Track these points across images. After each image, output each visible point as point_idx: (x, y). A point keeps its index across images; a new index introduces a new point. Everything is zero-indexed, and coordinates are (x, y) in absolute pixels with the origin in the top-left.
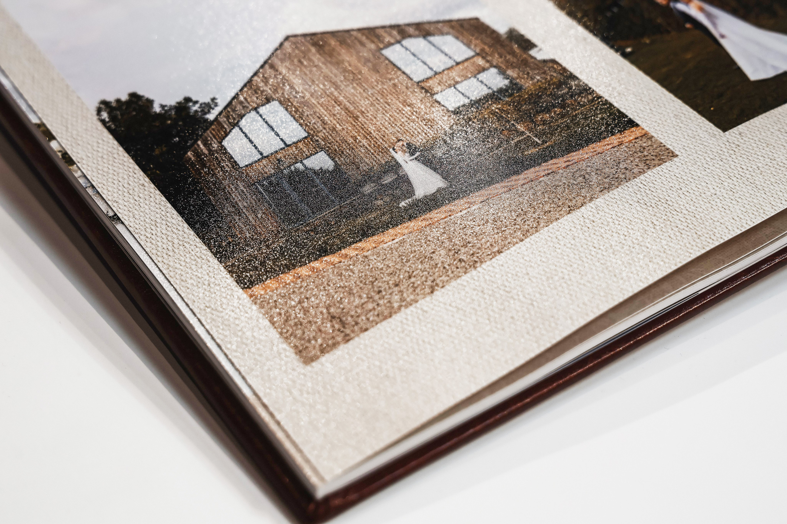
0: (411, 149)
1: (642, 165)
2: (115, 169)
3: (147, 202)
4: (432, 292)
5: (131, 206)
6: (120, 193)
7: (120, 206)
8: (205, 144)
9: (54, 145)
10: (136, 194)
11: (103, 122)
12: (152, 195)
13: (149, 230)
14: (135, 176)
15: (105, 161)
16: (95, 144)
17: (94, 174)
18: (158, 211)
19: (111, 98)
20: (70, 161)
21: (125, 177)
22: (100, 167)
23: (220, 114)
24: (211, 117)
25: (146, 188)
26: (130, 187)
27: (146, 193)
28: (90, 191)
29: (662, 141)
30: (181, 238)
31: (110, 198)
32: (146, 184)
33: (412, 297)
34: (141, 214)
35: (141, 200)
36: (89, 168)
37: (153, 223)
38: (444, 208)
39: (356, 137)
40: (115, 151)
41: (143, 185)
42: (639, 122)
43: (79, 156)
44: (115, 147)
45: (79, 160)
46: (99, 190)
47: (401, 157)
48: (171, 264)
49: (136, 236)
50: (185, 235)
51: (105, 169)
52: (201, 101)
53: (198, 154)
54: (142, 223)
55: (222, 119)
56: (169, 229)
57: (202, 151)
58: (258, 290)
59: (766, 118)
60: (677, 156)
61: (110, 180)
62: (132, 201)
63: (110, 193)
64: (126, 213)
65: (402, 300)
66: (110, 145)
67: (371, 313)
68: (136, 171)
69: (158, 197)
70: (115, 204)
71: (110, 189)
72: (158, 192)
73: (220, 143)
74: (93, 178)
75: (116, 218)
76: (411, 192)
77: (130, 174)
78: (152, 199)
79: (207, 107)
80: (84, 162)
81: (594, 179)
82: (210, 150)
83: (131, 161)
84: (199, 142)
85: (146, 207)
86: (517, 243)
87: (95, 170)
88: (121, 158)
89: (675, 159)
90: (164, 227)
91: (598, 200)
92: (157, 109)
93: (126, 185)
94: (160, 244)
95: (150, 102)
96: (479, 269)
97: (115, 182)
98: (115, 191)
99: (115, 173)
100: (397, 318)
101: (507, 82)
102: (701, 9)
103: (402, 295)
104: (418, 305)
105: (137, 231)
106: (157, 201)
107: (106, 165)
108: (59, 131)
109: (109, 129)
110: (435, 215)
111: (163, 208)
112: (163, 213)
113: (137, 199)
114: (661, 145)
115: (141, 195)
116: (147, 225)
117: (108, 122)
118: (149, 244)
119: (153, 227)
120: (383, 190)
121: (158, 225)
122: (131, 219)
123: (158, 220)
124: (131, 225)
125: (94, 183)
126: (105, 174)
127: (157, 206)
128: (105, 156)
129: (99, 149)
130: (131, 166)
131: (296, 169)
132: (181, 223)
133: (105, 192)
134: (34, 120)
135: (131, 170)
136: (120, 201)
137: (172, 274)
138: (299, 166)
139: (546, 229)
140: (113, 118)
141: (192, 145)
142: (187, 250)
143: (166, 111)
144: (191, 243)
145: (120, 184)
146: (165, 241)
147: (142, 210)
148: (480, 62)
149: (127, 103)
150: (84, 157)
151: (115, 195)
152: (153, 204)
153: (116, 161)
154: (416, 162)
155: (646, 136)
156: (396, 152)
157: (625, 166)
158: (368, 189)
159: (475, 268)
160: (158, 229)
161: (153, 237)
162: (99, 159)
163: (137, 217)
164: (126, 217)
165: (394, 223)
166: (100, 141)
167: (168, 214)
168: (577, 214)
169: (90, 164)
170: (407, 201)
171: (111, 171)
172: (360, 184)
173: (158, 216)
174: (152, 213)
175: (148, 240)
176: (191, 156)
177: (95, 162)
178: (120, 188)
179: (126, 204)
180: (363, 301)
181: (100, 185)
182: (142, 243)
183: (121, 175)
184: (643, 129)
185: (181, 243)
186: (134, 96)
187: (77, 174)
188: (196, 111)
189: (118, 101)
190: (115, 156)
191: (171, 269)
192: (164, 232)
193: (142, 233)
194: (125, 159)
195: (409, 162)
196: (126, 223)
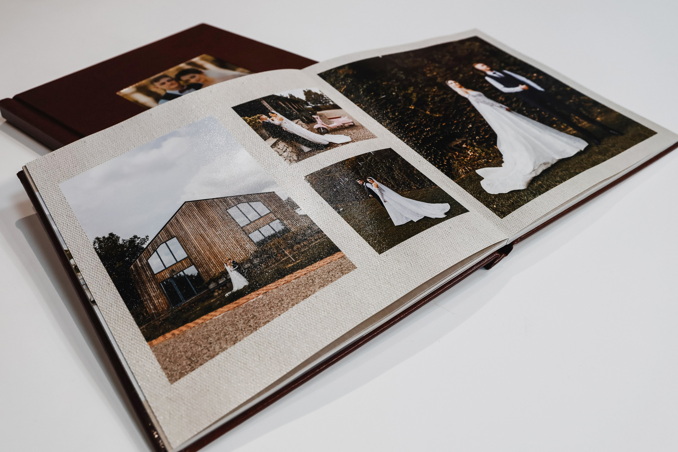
0: (234, 264)
1: (340, 273)
2: (97, 275)
3: (109, 293)
4: (235, 344)
5: (102, 295)
6: (98, 288)
7: (97, 295)
8: (140, 261)
9: (72, 261)
10: (105, 289)
11: (95, 249)
12: (112, 289)
13: (108, 309)
14: (106, 279)
15: (93, 270)
16: (90, 261)
17: (88, 278)
18: (114, 298)
19: (101, 236)
20: (78, 271)
21: (101, 279)
22: (91, 274)
23: (149, 244)
24: (144, 246)
25: (110, 286)
26: (103, 285)
27: (110, 288)
28: (84, 287)
29: (351, 260)
30: (122, 313)
31: (93, 291)
32: (110, 283)
33: (225, 346)
34: (106, 300)
35: (107, 292)
36: (86, 275)
37: (110, 305)
38: (245, 297)
39: (210, 258)
40: (99, 265)
41: (109, 284)
42: (341, 249)
43: (82, 268)
44: (99, 262)
45: (82, 270)
46: (89, 286)
47: (229, 268)
48: (116, 328)
49: (102, 312)
50: (124, 312)
51: (93, 275)
52: (142, 237)
53: (136, 266)
54: (105, 305)
55: (150, 248)
56: (117, 308)
57: (138, 265)
58: (155, 342)
59: (399, 247)
60: (356, 268)
61: (94, 281)
62: (103, 293)
63: (93, 288)
64: (99, 299)
65: (221, 348)
66: (97, 262)
67: (205, 355)
68: (107, 276)
69: (115, 290)
70: (95, 294)
71: (94, 286)
72: (115, 288)
73: (147, 261)
74: (87, 280)
75: (94, 302)
76: (232, 288)
77: (104, 278)
78: (112, 292)
79: (144, 241)
80: (84, 271)
81: (317, 281)
82: (141, 264)
83: (105, 270)
84: (137, 260)
85: (109, 296)
86: (277, 316)
87: (88, 275)
88: (101, 269)
89: (356, 270)
90: (115, 307)
91: (317, 293)
92: (121, 242)
93: (101, 284)
94: (112, 317)
95: (118, 238)
96: (258, 331)
97: (96, 282)
98: (96, 287)
99: (97, 277)
100: (218, 357)
101: (283, 227)
102: (377, 187)
103: (221, 345)
104: (227, 351)
105: (102, 309)
106: (114, 293)
107: (93, 273)
108: (75, 254)
109: (97, 252)
110: (241, 301)
111: (116, 297)
112: (116, 299)
113: (105, 291)
114: (350, 262)
115: (107, 289)
116: (108, 306)
117: (98, 249)
118: (107, 317)
119: (110, 308)
120: (219, 287)
121: (113, 306)
122: (101, 303)
123: (113, 304)
124: (100, 306)
125: (87, 283)
126: (92, 278)
127: (114, 295)
128: (94, 268)
129: (92, 264)
130: (105, 273)
131: (180, 274)
132: (123, 305)
133: (91, 287)
134: (65, 248)
135: (104, 275)
136: (97, 293)
137: (115, 333)
138: (182, 273)
139: (291, 309)
140: (100, 247)
141: (134, 262)
142: (124, 320)
143: (125, 243)
144: (127, 316)
145: (99, 283)
146: (114, 315)
147: (107, 297)
148: (272, 215)
149: (108, 238)
150: (84, 268)
151: (95, 289)
152: (112, 294)
153: (98, 270)
154: (235, 272)
155: (343, 257)
156: (227, 266)
157: (332, 274)
158: (212, 286)
159: (256, 330)
160: (112, 308)
161: (110, 313)
162: (91, 269)
163: (104, 301)
164: (98, 302)
165: (221, 305)
166: (93, 260)
167: (118, 300)
168: (307, 300)
169: (86, 272)
170: (229, 293)
171: (95, 276)
172: (209, 283)
173: (113, 301)
174: (111, 299)
175: (107, 314)
176: (133, 268)
177: (89, 271)
178: (98, 285)
179: (100, 294)
180: (202, 348)
181: (89, 284)
182: (104, 316)
183: (100, 278)
184: (343, 253)
186: (111, 234)
187: (80, 278)
188: (138, 243)
189: (104, 237)
190: (98, 267)
191: (115, 331)
192: (115, 310)
193: (105, 310)
194: (103, 269)
195: (232, 271)
196: (98, 305)
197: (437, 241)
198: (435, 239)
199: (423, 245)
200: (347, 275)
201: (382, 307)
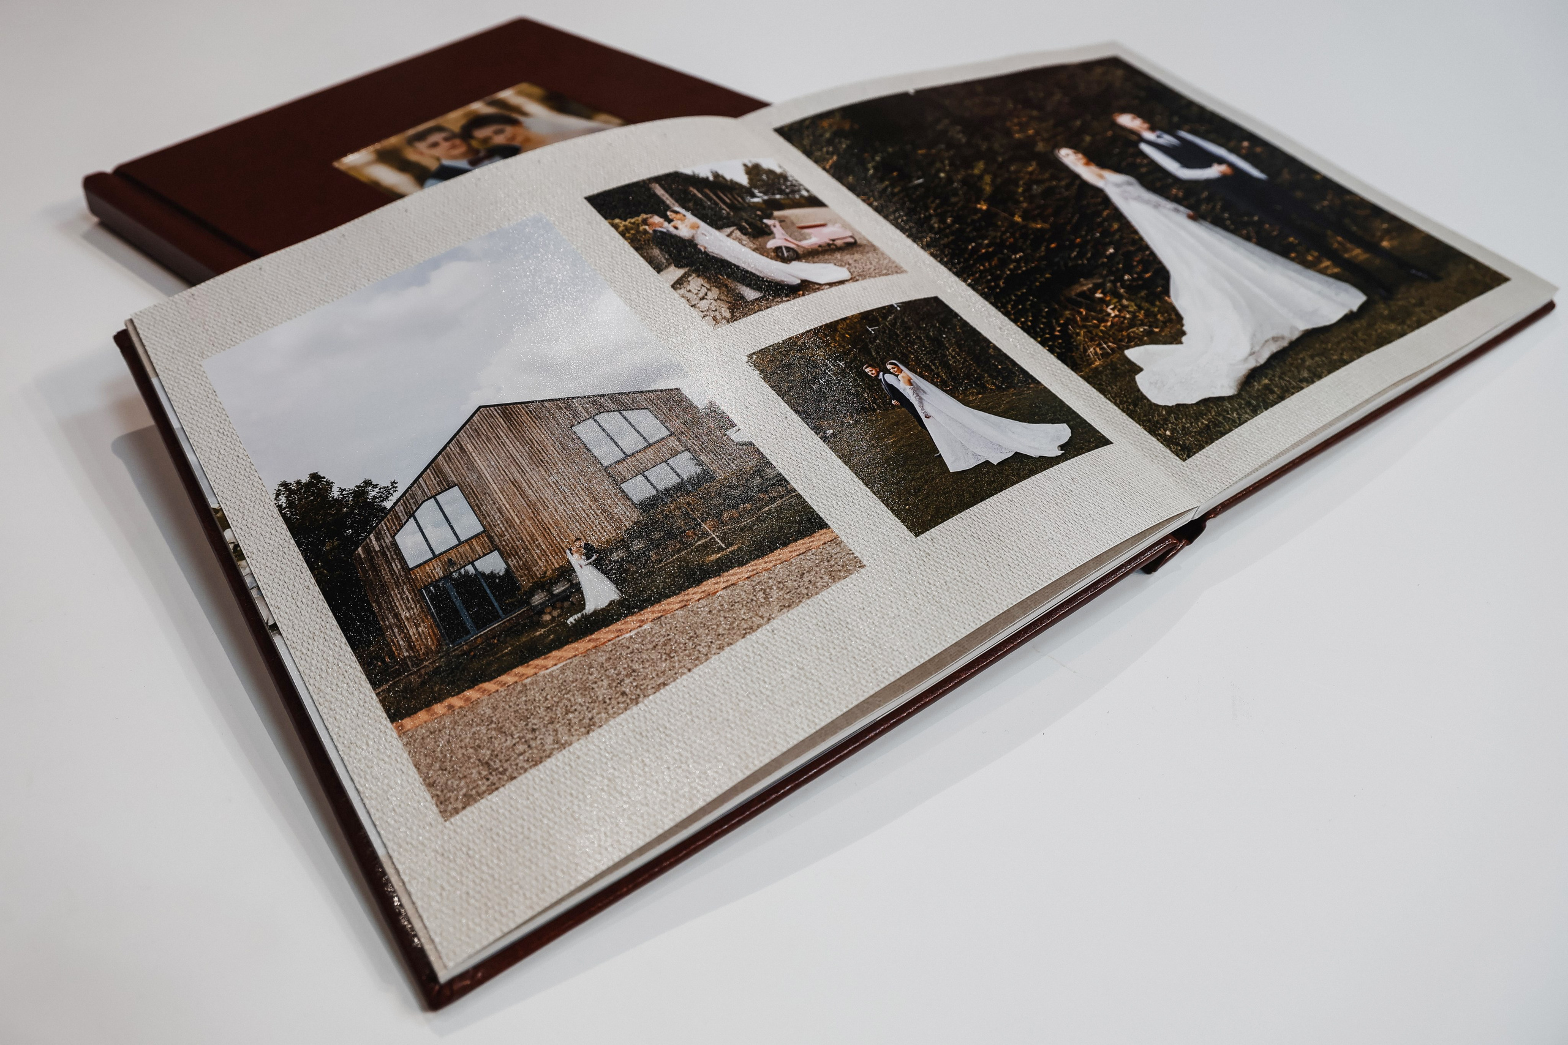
0: (589, 551)
1: (826, 578)
2: (283, 566)
3: (309, 609)
4: (588, 733)
5: (292, 613)
6: (284, 596)
7: (282, 613)
8: (378, 539)
9: (228, 535)
10: (299, 598)
11: (280, 507)
12: (315, 601)
13: (305, 644)
14: (302, 576)
15: (274, 556)
16: (268, 535)
17: (262, 572)
18: (318, 620)
19: (291, 480)
20: (242, 557)
21: (292, 577)
22: (268, 564)
23: (398, 500)
24: (388, 505)
25: (310, 592)
26: (295, 590)
27: (310, 597)
28: (254, 593)
29: (852, 548)
30: (337, 656)
31: (272, 602)
32: (311, 587)
33: (566, 738)
34: (301, 624)
35: (303, 607)
36: (258, 566)
37: (311, 636)
38: (613, 627)
39: (534, 535)
40: (286, 544)
41: (308, 588)
42: (829, 523)
43: (250, 549)
44: (287, 539)
45: (249, 555)
46: (263, 592)
47: (576, 560)
48: (323, 688)
49: (292, 651)
50: (342, 653)
51: (274, 567)
52: (382, 485)
53: (368, 550)
54: (300, 636)
55: (400, 509)
56: (326, 643)
57: (373, 546)
58: (408, 723)
59: (960, 520)
60: (864, 566)
61: (275, 579)
62: (294, 607)
63: (273, 597)
64: (286, 622)
65: (557, 741)
66: (282, 536)
67: (521, 758)
68: (303, 570)
69: (320, 603)
70: (277, 611)
71: (274, 591)
72: (322, 597)
73: (393, 537)
74: (260, 577)
75: (275, 627)
76: (582, 604)
77: (297, 573)
78: (314, 606)
79: (387, 492)
80: (254, 557)
81: (775, 593)
82: (381, 546)
83: (301, 557)
84: (372, 536)
85: (307, 615)
86: (684, 673)
87: (263, 567)
88: (291, 553)
89: (862, 570)
90: (321, 641)
91: (775, 621)
92: (335, 493)
93: (291, 587)
94: (314, 662)
95: (330, 484)
96: (640, 705)
97: (281, 583)
98: (279, 593)
99: (283, 572)
100: (549, 763)
101: (698, 469)
102: (910, 382)
103: (556, 735)
104: (571, 749)
105: (293, 645)
106: (319, 608)
107: (275, 562)
108: (235, 518)
109: (284, 516)
110: (603, 635)
111: (323, 618)
112: (323, 624)
113: (299, 604)
114: (850, 552)
115: (304, 600)
116: (305, 639)
117: (285, 508)
118: (303, 662)
119: (310, 641)
120: (555, 601)
121: (315, 638)
122: (290, 631)
123: (317, 633)
124: (289, 637)
125: (259, 584)
126: (272, 573)
127: (318, 614)
128: (275, 551)
129: (271, 542)
130: (299, 563)
131: (465, 571)
132: (338, 637)
133: (269, 594)
134: (213, 505)
135: (298, 568)
136: (282, 607)
137: (321, 700)
138: (470, 568)
139: (716, 657)
140: (290, 504)
141: (365, 539)
142: (340, 671)
143: (344, 497)
144: (347, 662)
145: (286, 585)
146: (320, 659)
147: (303, 618)
148: (673, 442)
149: (308, 485)
150: (255, 551)
151: (279, 599)
152: (314, 612)
153: (285, 556)
154: (590, 567)
155: (835, 541)
156: (572, 554)
157: (809, 578)
158: (538, 599)
159: (637, 703)
160: (315, 644)
161: (309, 653)
162: (269, 554)
163: (296, 627)
164: (284, 627)
165: (559, 644)
166: (273, 532)
167: (328, 625)
168: (752, 637)
169: (259, 560)
170: (576, 617)
171: (279, 569)
172: (531, 593)
173: (317, 627)
174: (312, 623)
175: (303, 657)
176: (361, 553)
177: (265, 557)
178: (285, 590)
179: (287, 610)
180: (514, 741)
181: (265, 586)
182: (297, 660)
183: (287, 574)
184: (833, 532)
185: (336, 662)
186: (315, 476)
187: (244, 572)
188: (375, 497)
189: (298, 483)
190: (286, 550)
191: (321, 694)
192: (321, 647)
193: (298, 648)
194: (295, 555)
195: (583, 566)
196: (284, 634)
197: (1043, 508)
198: (1041, 504)
199: (1013, 519)
200: (843, 581)
201: (921, 657)
